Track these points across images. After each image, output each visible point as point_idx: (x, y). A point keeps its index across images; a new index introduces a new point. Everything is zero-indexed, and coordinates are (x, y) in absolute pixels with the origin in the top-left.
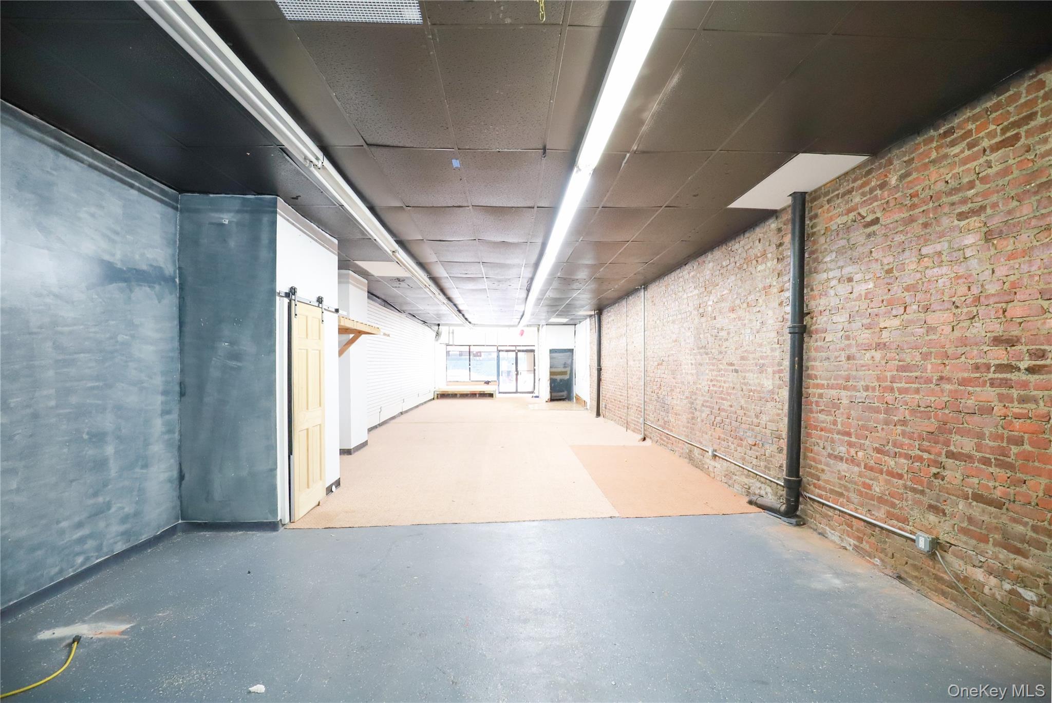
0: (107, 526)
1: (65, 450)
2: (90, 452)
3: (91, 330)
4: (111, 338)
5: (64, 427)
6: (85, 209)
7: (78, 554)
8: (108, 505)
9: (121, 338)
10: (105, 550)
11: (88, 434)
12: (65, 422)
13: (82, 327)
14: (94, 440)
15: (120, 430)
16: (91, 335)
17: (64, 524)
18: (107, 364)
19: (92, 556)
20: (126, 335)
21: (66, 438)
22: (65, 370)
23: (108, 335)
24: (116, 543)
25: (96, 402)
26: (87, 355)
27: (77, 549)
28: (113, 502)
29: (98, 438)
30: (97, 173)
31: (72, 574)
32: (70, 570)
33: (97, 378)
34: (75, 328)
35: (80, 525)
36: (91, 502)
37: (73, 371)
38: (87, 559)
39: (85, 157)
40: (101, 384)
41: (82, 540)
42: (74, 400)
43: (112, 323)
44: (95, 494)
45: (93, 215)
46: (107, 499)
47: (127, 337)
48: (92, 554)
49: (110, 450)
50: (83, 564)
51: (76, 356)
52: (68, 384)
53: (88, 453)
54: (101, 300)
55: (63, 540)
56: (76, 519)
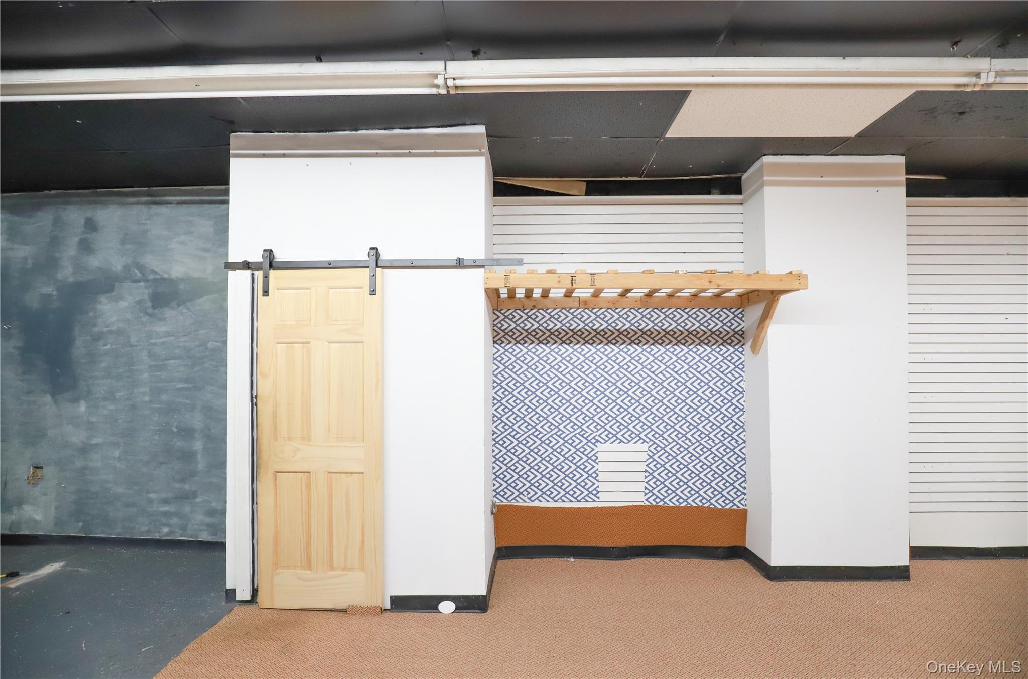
0: (192, 512)
1: (156, 437)
2: (179, 443)
3: (181, 340)
4: (200, 346)
5: (156, 419)
6: (174, 240)
7: (165, 525)
8: (194, 495)
9: (210, 345)
10: (189, 532)
11: (177, 427)
12: (157, 415)
13: (172, 338)
14: (182, 434)
15: (209, 429)
16: (181, 344)
17: (152, 496)
18: (196, 369)
19: (176, 532)
20: (218, 342)
21: (157, 428)
22: (159, 373)
23: (197, 343)
24: (201, 531)
25: (184, 401)
26: (176, 361)
27: (164, 520)
28: (199, 493)
29: (187, 432)
30: (185, 206)
31: (158, 538)
32: (157, 534)
33: (186, 381)
34: (166, 339)
35: (166, 502)
36: (177, 485)
37: (163, 375)
38: (171, 533)
39: (173, 198)
40: (190, 386)
41: (166, 514)
42: (164, 397)
43: (202, 332)
44: (183, 480)
45: (182, 243)
46: (194, 488)
47: (218, 344)
48: (177, 531)
49: (198, 445)
50: (168, 534)
51: (166, 362)
52: (160, 385)
53: (176, 444)
54: (190, 313)
55: (151, 508)
56: (164, 496)
